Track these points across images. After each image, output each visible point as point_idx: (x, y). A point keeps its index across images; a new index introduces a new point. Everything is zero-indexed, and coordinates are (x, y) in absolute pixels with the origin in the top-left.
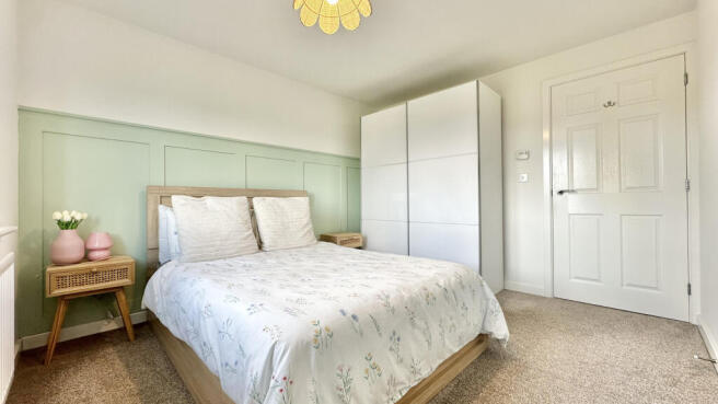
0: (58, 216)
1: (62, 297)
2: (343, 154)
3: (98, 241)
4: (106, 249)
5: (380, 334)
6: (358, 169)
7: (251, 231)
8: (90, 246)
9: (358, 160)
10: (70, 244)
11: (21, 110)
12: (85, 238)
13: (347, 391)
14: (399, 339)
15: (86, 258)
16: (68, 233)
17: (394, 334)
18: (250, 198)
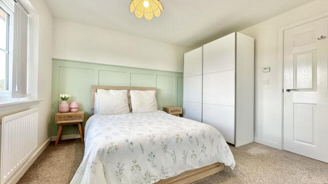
0: (61, 96)
1: (61, 124)
2: (176, 71)
3: (74, 105)
4: (76, 108)
5: (143, 153)
6: (182, 78)
7: (127, 104)
8: (71, 107)
9: (182, 74)
10: (64, 106)
11: (53, 59)
12: (70, 104)
13: (120, 174)
14: (154, 156)
15: (70, 111)
16: (64, 102)
17: (152, 153)
18: (129, 91)
